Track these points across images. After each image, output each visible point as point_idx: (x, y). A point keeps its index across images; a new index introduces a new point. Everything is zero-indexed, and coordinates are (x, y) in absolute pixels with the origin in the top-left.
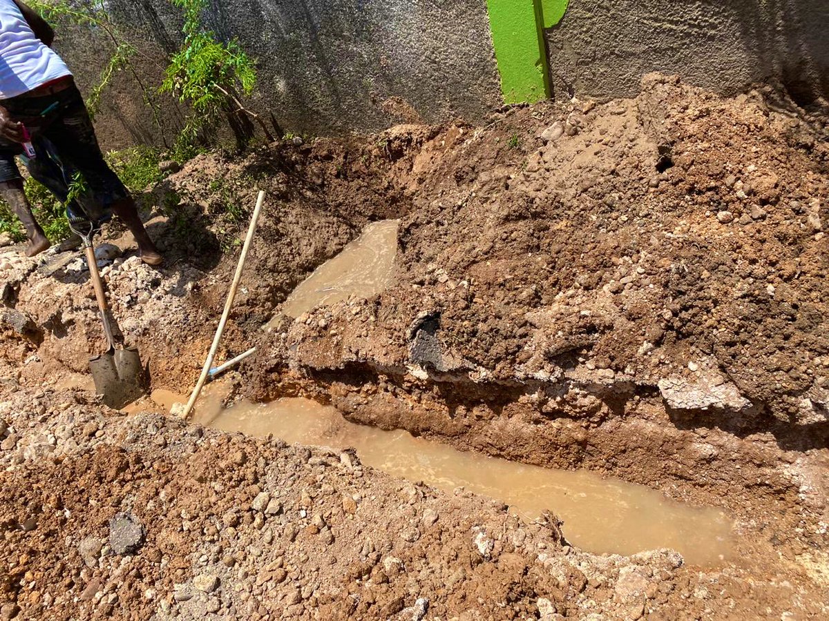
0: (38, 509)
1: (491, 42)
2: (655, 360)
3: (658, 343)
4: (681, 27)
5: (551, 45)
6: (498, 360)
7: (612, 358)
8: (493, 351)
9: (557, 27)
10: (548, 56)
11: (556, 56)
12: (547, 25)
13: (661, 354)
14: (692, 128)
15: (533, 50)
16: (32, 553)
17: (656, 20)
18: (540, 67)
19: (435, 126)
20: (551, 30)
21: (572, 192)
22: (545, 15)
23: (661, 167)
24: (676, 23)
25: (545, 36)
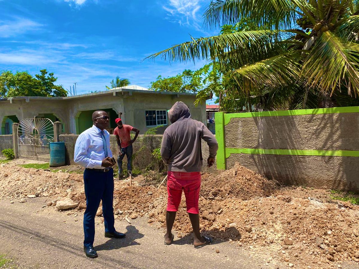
0: (137, 190)
1: (216, 158)
2: (228, 197)
3: (229, 194)
4: (249, 162)
5: (227, 161)
6: (205, 195)
7: (222, 195)
8: (204, 193)
9: (228, 158)
10: (226, 163)
11: (227, 163)
12: (226, 158)
13: (229, 196)
14: (240, 169)
15: (223, 161)
16: (135, 194)
17: (245, 160)
18: (224, 164)
19: (203, 173)
20: (227, 158)
21: (223, 177)
22: (226, 156)
23: (235, 175)
24: (248, 161)
25: (226, 159)
